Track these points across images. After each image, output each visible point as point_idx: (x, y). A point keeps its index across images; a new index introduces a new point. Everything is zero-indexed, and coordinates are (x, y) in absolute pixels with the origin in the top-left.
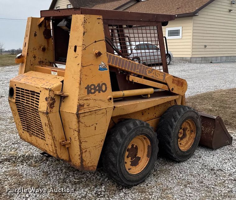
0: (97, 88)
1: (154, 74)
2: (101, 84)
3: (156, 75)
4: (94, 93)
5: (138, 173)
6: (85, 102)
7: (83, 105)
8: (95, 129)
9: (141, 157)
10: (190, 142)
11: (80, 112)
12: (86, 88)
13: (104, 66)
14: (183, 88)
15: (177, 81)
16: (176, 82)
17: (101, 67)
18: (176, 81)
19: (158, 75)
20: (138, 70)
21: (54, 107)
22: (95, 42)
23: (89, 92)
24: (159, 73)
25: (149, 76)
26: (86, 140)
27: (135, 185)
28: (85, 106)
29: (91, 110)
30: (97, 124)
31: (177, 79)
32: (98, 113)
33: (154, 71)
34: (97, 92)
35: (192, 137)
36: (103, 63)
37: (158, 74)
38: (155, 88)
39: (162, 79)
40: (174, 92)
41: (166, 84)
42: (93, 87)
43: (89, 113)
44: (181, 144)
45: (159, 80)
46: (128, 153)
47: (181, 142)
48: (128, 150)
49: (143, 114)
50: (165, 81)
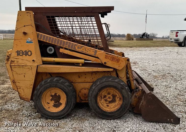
0: (25, 53)
2: (27, 51)
3: (85, 50)
4: (22, 55)
5: (54, 112)
6: (15, 59)
7: (14, 61)
8: (24, 77)
9: (63, 104)
10: (117, 107)
11: (11, 65)
12: (16, 52)
13: (30, 41)
14: (119, 63)
16: (110, 58)
17: (28, 41)
19: (88, 51)
20: (67, 46)
21: (9, 61)
22: (25, 26)
23: (18, 54)
24: (89, 49)
25: (79, 51)
26: (19, 81)
27: (50, 119)
28: (15, 62)
29: (19, 65)
30: (25, 74)
31: (111, 56)
32: (25, 68)
34: (24, 55)
35: (120, 104)
36: (30, 39)
38: (85, 60)
39: (94, 54)
40: (107, 65)
41: (98, 58)
42: (21, 52)
43: (18, 66)
44: (108, 106)
45: (89, 54)
46: (51, 98)
47: (109, 105)
48: (51, 96)
49: (79, 77)
50: (96, 56)
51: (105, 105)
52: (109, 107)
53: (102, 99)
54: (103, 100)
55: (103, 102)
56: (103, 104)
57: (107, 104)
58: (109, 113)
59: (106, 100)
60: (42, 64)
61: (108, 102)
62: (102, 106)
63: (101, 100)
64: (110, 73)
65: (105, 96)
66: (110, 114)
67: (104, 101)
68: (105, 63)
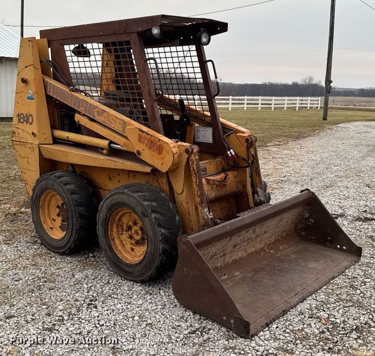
0: (25, 119)
1: (107, 119)
2: (28, 115)
3: (109, 120)
4: (23, 123)
6: (16, 130)
7: (15, 133)
8: (29, 164)
14: (162, 156)
15: (148, 140)
16: (146, 141)
18: (145, 139)
19: (113, 122)
20: (83, 108)
22: (26, 67)
23: (19, 121)
24: (115, 119)
26: (25, 171)
29: (20, 140)
30: (28, 158)
31: (148, 137)
32: (26, 146)
33: (105, 114)
34: (25, 123)
36: (31, 92)
37: (112, 119)
38: (110, 142)
39: (121, 130)
40: (141, 157)
41: (126, 138)
42: (23, 116)
44: (132, 250)
45: (115, 130)
46: (58, 210)
47: (134, 247)
48: (58, 207)
49: (110, 179)
50: (125, 135)
51: (129, 246)
52: (134, 254)
53: (124, 232)
54: (125, 236)
55: (125, 240)
56: (124, 242)
57: (131, 246)
58: (127, 265)
59: (131, 237)
60: (52, 142)
61: (133, 242)
62: (120, 247)
63: (122, 234)
64: (158, 179)
65: (130, 228)
66: (126, 269)
67: (127, 237)
68: (139, 153)
